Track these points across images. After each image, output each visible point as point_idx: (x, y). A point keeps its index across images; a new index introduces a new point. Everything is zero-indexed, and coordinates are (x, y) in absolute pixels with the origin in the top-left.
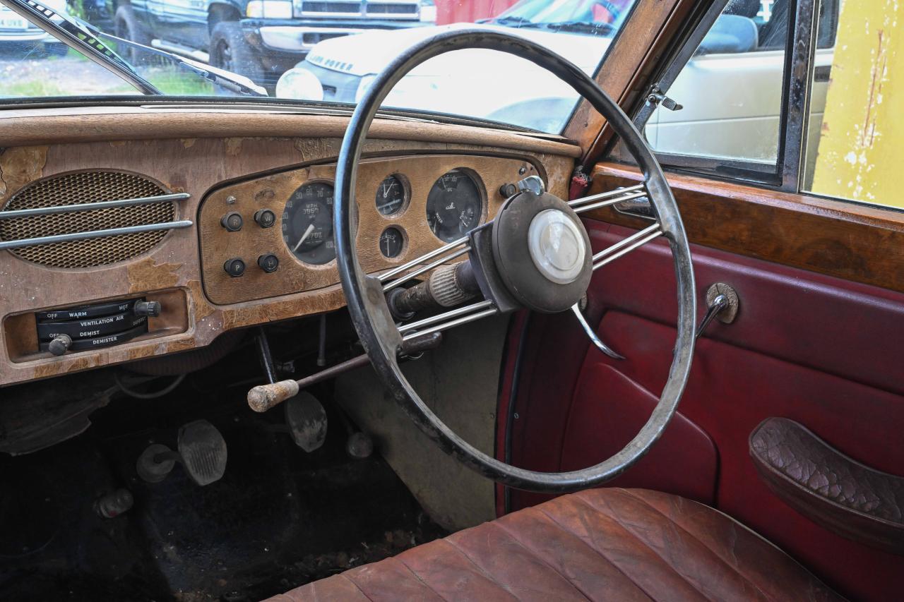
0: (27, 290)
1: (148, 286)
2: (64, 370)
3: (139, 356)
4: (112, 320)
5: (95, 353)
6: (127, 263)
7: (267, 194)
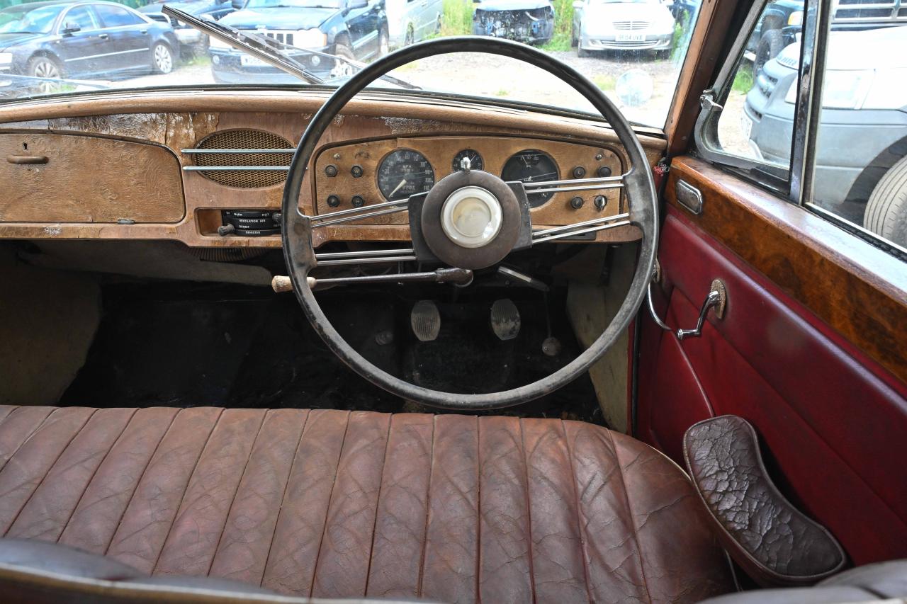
0: (207, 196)
1: (279, 204)
2: (228, 245)
3: (272, 245)
4: (257, 221)
5: (246, 239)
6: (267, 189)
7: (363, 155)
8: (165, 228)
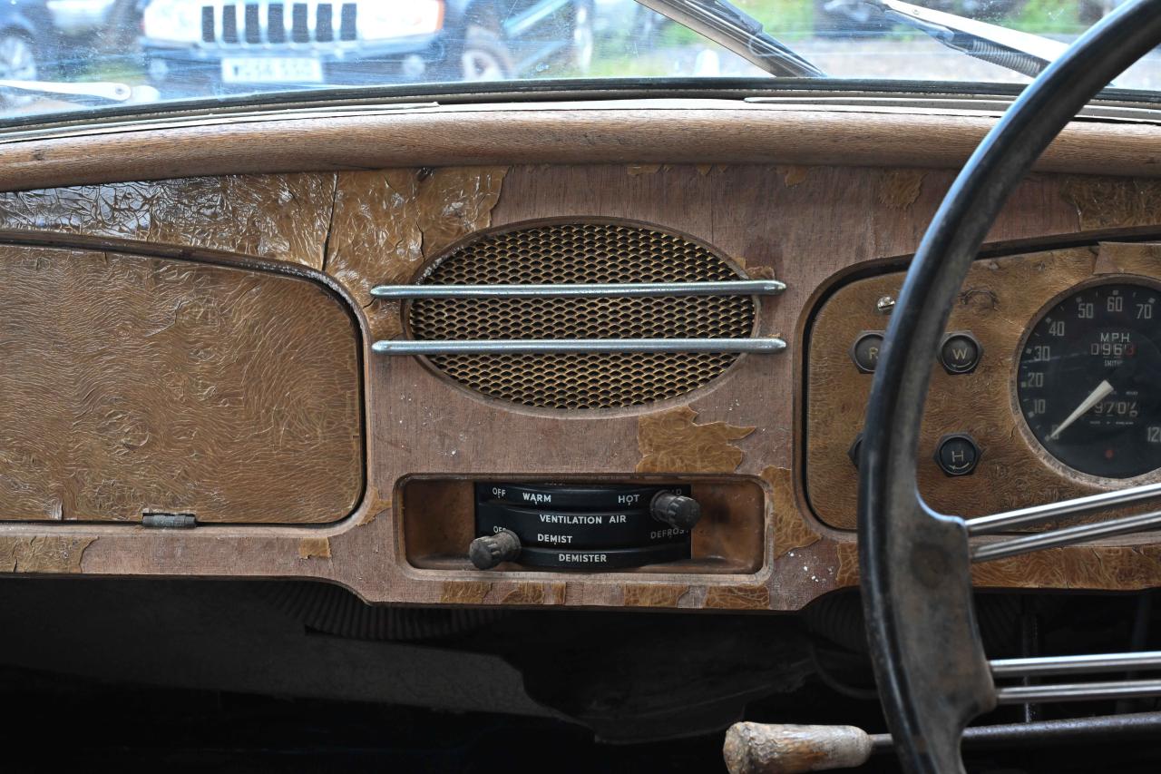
0: (443, 436)
1: (678, 463)
2: (497, 599)
3: (645, 602)
4: (599, 520)
5: (558, 579)
6: (642, 412)
7: (977, 299)
8: (295, 543)
